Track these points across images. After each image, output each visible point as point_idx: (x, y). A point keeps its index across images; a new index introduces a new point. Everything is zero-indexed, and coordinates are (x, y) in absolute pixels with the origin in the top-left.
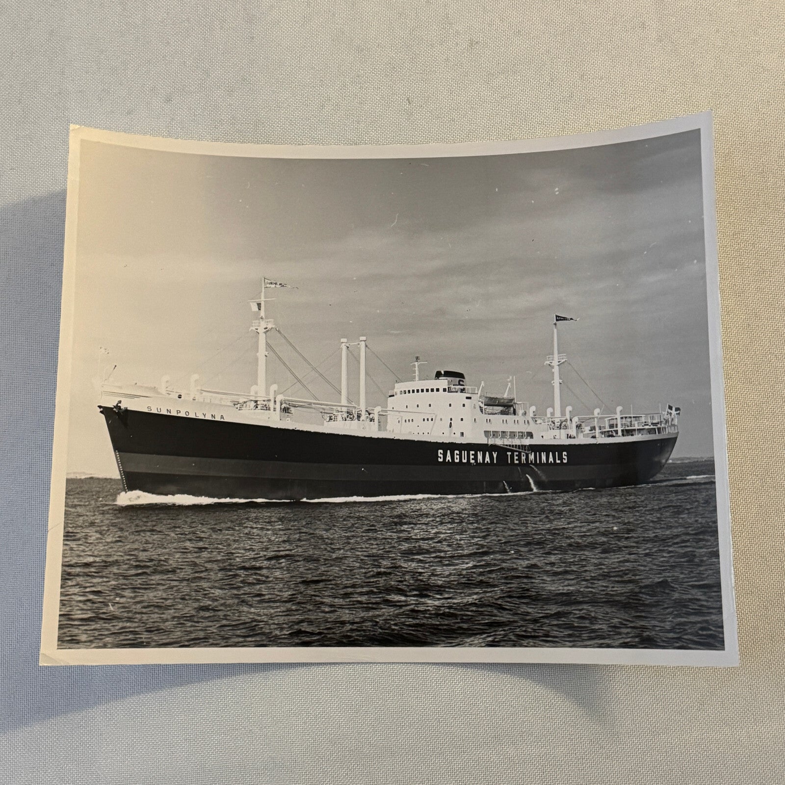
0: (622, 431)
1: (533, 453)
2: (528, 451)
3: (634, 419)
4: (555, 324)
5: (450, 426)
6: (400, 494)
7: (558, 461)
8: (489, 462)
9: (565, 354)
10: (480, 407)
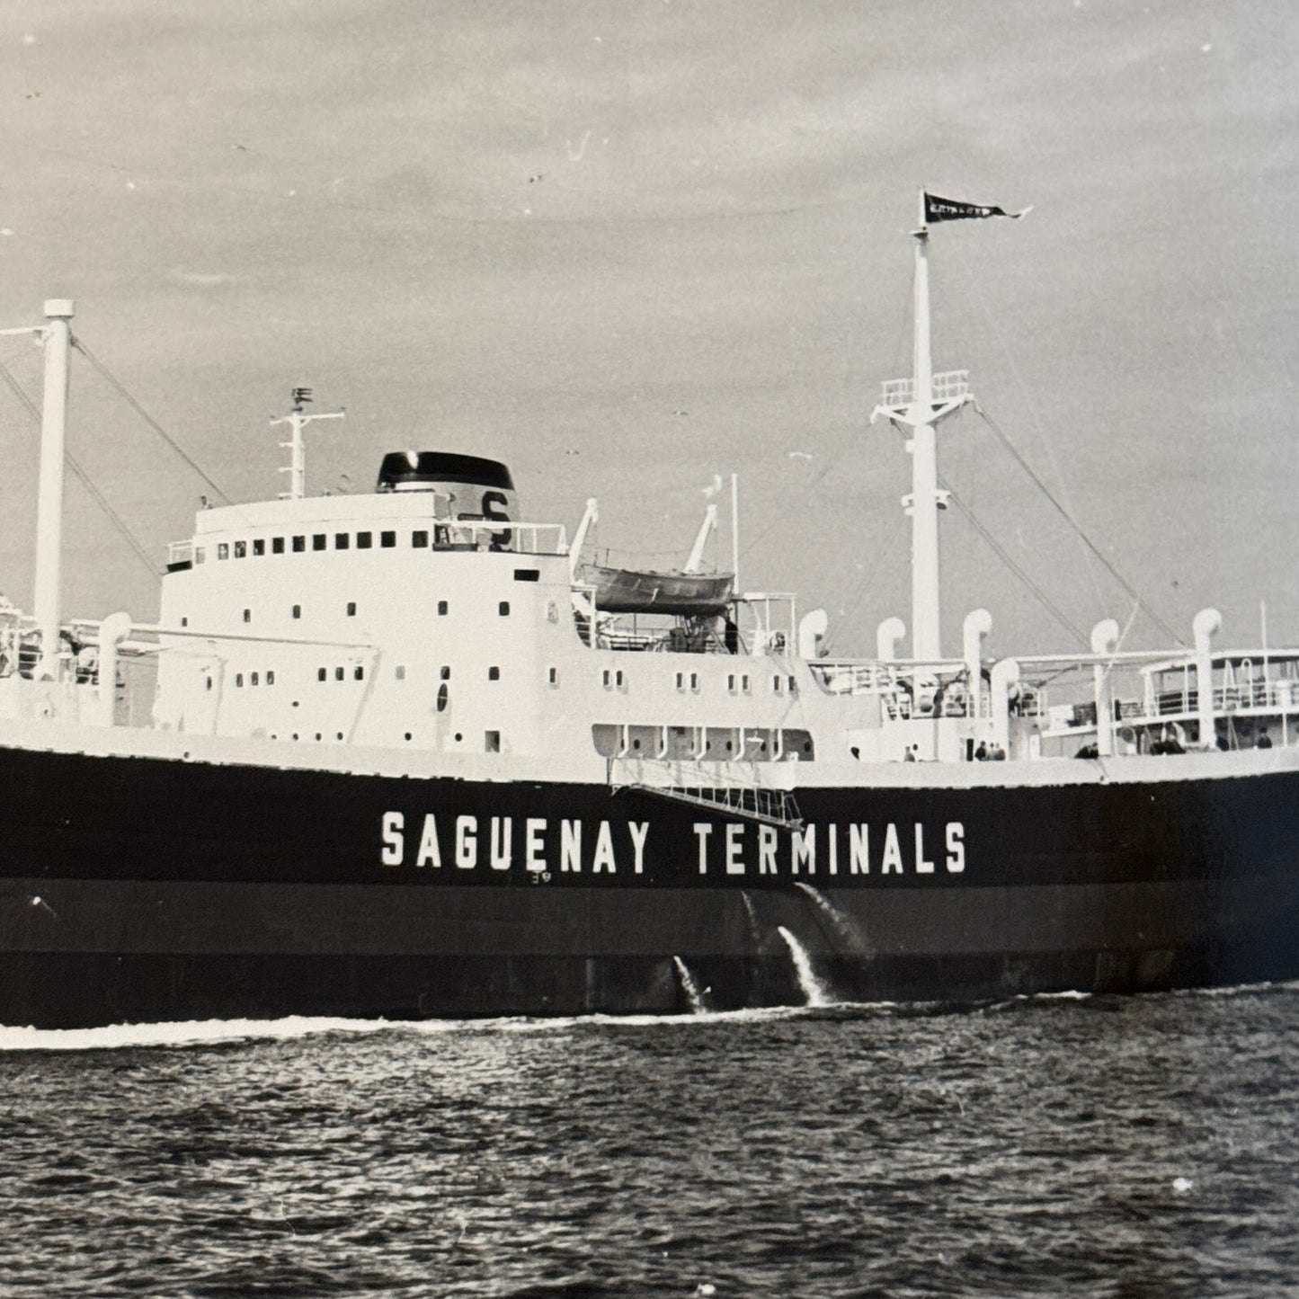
0: (1220, 724)
1: (811, 828)
2: (788, 818)
3: (1277, 666)
4: (922, 236)
5: (442, 704)
6: (203, 1016)
7: (925, 867)
8: (612, 869)
9: (965, 372)
10: (579, 617)
